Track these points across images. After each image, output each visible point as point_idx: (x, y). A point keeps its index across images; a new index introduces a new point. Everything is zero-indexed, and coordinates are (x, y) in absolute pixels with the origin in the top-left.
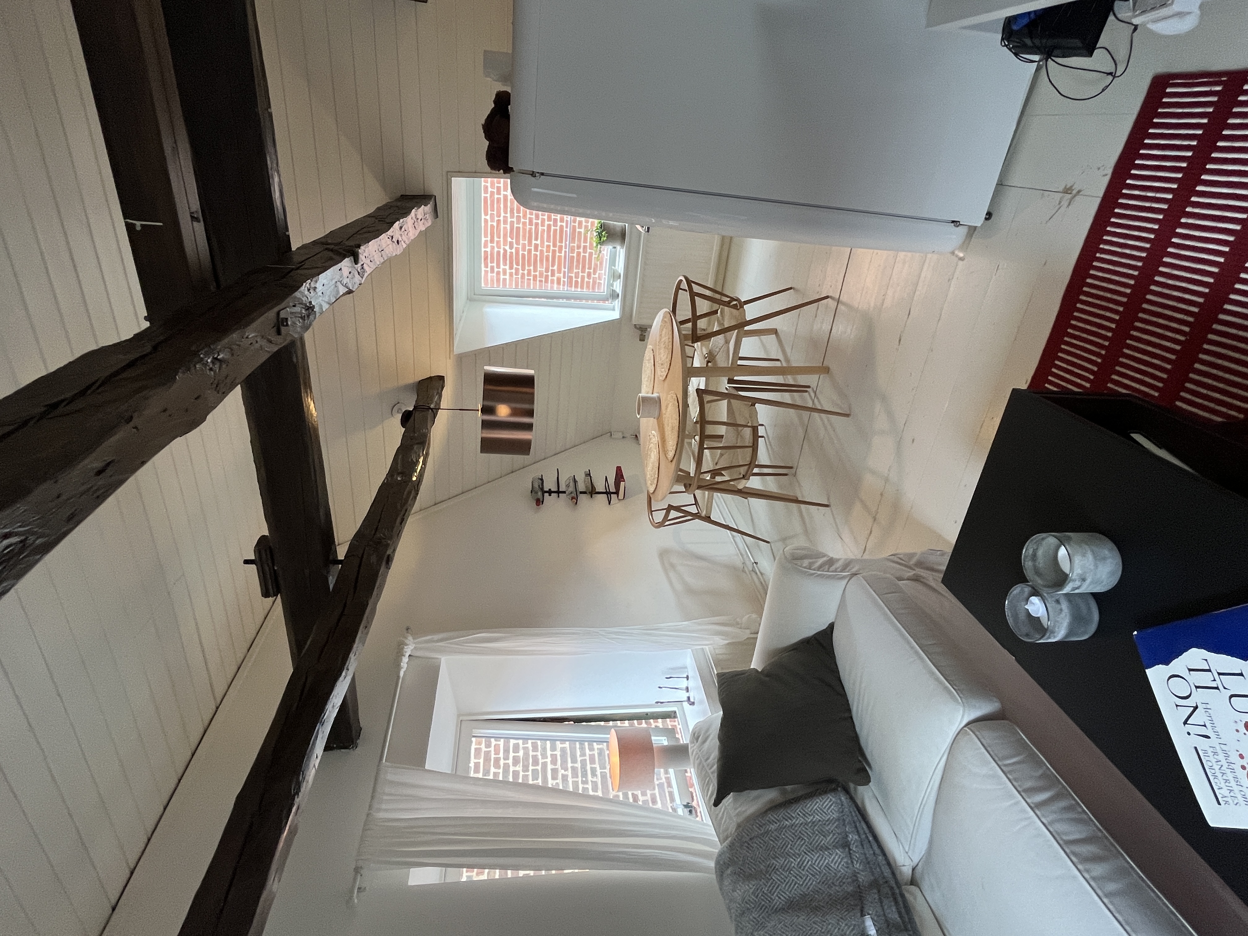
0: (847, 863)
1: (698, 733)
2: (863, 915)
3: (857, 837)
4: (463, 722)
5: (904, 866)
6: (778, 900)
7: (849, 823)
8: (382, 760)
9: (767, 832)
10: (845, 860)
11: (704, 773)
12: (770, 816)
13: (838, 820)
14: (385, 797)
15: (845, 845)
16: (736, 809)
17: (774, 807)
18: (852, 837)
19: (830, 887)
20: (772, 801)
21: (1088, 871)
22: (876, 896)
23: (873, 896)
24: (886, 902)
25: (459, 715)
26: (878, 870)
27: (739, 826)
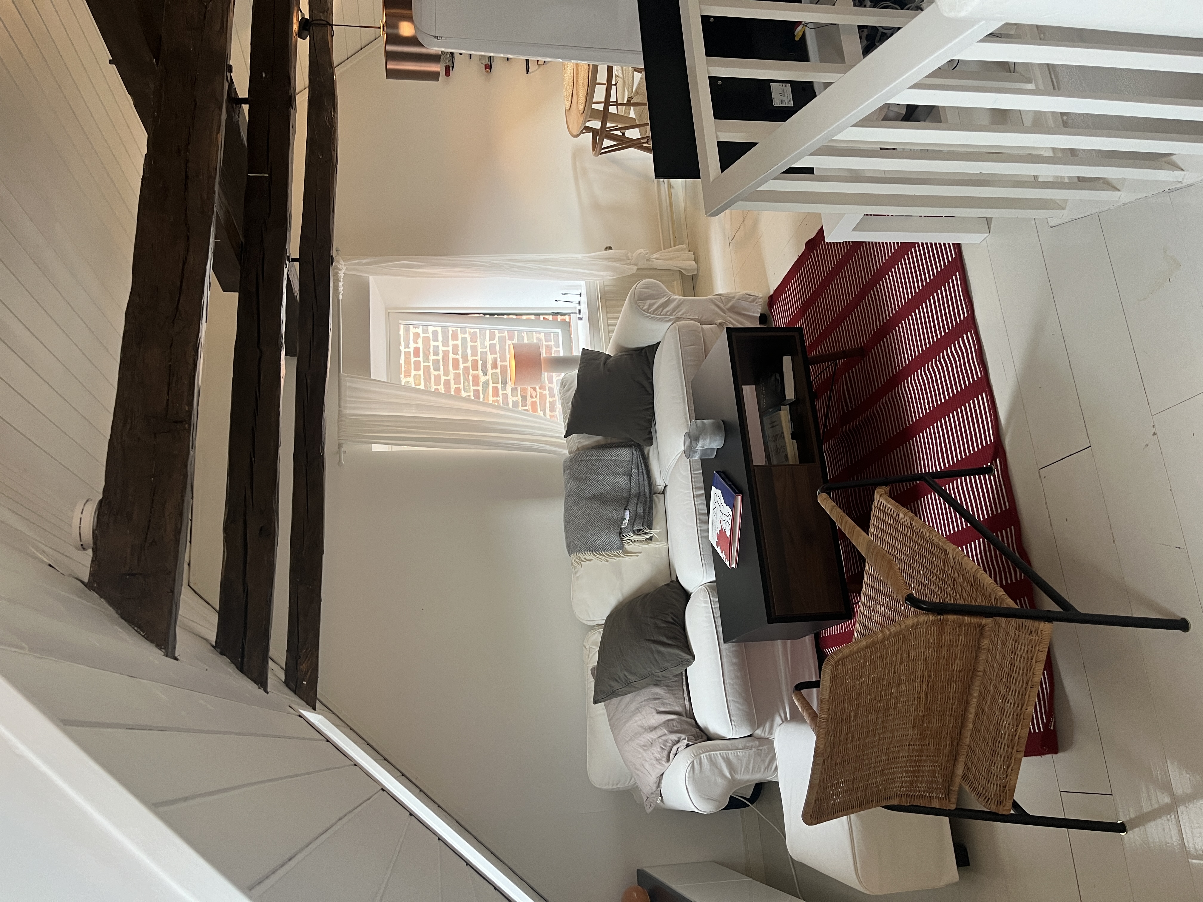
0: (627, 483)
1: (565, 383)
2: (625, 509)
3: (637, 471)
4: (390, 314)
5: (660, 485)
6: (587, 494)
7: (635, 463)
8: (341, 372)
9: (590, 460)
10: (627, 481)
11: (564, 410)
12: (594, 452)
13: (629, 461)
14: (348, 399)
15: (630, 475)
16: (578, 439)
17: (599, 447)
18: (634, 471)
19: (616, 492)
20: (598, 441)
21: (700, 527)
22: (636, 502)
23: (634, 501)
24: (639, 504)
25: (386, 309)
26: (643, 488)
27: (578, 449)
